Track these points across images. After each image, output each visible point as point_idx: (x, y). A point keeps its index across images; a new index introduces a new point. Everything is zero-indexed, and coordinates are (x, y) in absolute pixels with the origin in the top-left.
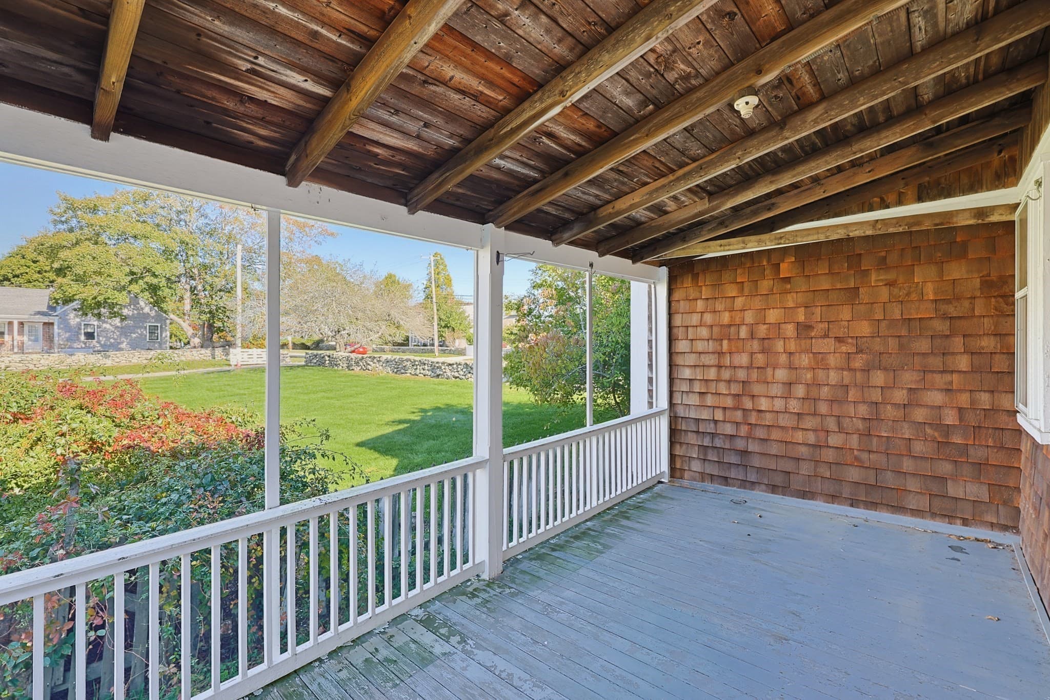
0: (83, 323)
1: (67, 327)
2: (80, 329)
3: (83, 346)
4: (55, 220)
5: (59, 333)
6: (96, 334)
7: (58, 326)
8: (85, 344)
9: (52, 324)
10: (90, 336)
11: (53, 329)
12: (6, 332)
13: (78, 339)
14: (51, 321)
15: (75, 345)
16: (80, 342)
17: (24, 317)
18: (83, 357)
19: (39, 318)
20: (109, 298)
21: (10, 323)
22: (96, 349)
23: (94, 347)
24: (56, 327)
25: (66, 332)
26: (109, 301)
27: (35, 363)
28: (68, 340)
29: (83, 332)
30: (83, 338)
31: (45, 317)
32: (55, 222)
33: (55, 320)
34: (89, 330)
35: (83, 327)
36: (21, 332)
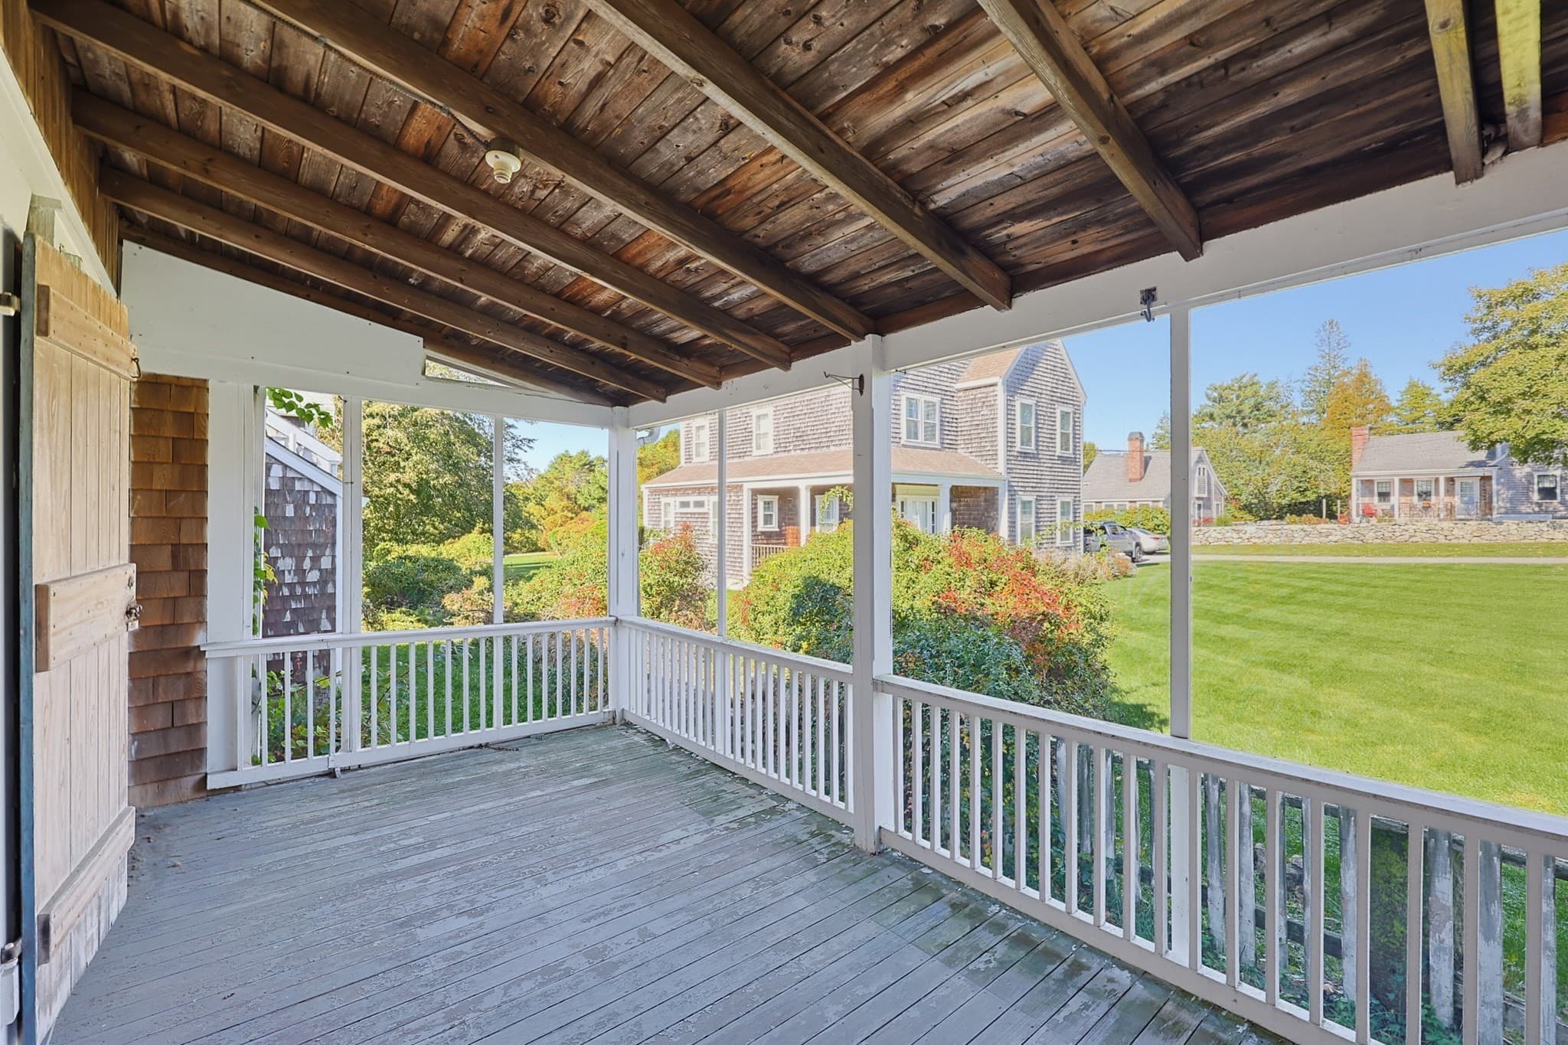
0: (1536, 475)
1: (1510, 483)
2: (1530, 483)
3: (1537, 509)
4: (1476, 329)
5: (1498, 491)
6: (1558, 491)
7: (1498, 480)
8: (1539, 505)
9: (1489, 478)
10: (1549, 493)
11: (1491, 485)
12: (1433, 493)
13: (1528, 499)
14: (1487, 474)
15: (1523, 508)
16: (1532, 503)
17: (1452, 471)
18: (1515, 527)
19: (1471, 472)
20: (1544, 433)
21: (1437, 480)
22: (1559, 514)
23: (1555, 511)
24: (1494, 482)
25: (1508, 489)
26: (1544, 437)
27: (1446, 533)
28: (1511, 500)
29: (1536, 487)
30: (1536, 497)
31: (1481, 469)
32: (1477, 332)
33: (1493, 472)
34: (1547, 485)
35: (1536, 480)
36: (1450, 492)
